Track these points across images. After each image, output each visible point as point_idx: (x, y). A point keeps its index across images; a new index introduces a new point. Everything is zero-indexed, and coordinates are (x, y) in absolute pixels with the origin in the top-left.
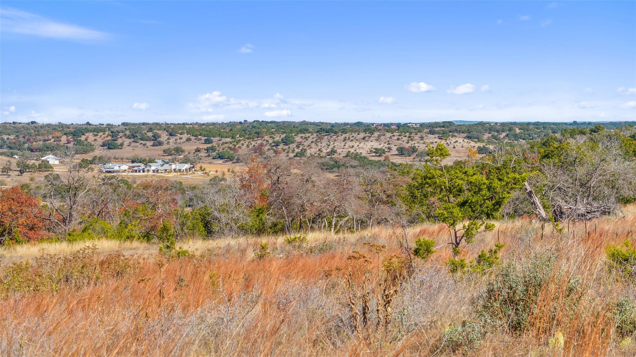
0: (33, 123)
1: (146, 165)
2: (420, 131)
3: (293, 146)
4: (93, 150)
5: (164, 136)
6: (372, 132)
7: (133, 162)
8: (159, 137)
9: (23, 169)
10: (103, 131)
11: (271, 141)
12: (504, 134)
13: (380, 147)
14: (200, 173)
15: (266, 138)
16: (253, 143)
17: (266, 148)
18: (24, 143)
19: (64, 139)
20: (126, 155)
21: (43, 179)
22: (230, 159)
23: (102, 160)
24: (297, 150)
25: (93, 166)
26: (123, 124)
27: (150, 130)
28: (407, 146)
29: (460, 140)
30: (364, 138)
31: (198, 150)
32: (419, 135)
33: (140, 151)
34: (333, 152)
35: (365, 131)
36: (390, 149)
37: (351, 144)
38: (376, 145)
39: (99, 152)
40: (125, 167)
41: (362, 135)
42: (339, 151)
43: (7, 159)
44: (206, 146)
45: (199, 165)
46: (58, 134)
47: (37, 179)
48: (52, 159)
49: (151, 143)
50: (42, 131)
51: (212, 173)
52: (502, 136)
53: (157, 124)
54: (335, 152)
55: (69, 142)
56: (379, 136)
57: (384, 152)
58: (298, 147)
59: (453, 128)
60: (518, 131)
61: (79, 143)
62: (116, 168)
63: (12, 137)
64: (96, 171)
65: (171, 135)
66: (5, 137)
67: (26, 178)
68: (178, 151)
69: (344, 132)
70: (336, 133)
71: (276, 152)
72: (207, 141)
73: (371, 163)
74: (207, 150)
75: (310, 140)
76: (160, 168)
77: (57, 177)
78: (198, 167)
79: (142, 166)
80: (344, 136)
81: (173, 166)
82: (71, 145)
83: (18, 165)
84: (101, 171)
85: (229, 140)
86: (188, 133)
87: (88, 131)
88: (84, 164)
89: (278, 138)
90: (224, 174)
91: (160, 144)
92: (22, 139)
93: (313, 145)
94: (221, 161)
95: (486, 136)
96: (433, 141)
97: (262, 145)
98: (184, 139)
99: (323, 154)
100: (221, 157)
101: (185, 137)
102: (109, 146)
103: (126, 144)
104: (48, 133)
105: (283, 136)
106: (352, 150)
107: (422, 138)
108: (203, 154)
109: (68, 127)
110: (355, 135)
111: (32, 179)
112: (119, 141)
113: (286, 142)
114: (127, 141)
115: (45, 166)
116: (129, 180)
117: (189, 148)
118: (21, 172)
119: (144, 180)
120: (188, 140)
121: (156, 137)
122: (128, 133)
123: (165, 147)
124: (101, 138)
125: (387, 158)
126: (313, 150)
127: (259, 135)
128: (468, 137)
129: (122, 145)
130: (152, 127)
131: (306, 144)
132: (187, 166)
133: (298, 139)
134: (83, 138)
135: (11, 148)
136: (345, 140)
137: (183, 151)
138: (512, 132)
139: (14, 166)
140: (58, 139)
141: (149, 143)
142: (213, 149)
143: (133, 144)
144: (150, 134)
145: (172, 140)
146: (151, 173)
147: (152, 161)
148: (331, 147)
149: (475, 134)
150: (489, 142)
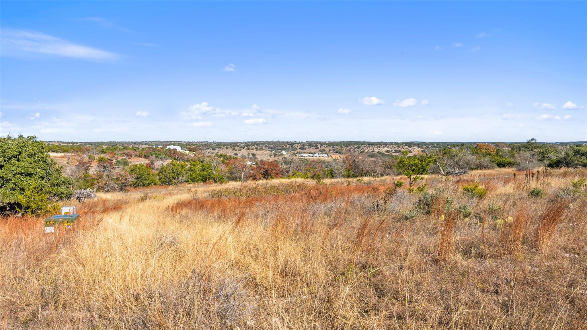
0: (278, 141)
1: (313, 155)
2: (402, 145)
3: (360, 149)
4: (297, 150)
5: (319, 146)
6: (386, 145)
7: (309, 154)
8: (318, 146)
9: (275, 155)
10: (300, 144)
11: (353, 148)
12: (431, 146)
13: (389, 150)
14: (330, 157)
15: (351, 146)
16: (347, 148)
17: (352, 150)
18: (276, 147)
19: (288, 146)
20: (307, 152)
21: (281, 159)
22: (340, 153)
23: (300, 153)
24: (361, 151)
25: (297, 155)
26: (306, 142)
27: (315, 144)
28: (398, 149)
29: (416, 148)
30: (383, 147)
31: (330, 150)
32: (402, 146)
33: (312, 150)
34: (373, 151)
35: (384, 145)
36: (392, 150)
37: (379, 149)
38: (388, 149)
39: (299, 150)
40: (307, 155)
41: (383, 146)
42: (375, 151)
43: (270, 152)
44: (332, 149)
45: (330, 155)
46: (287, 145)
47: (279, 159)
48: (284, 152)
49: (315, 148)
50: (281, 144)
51: (334, 158)
52: (430, 147)
53: (317, 142)
54: (374, 151)
55: (289, 147)
56: (388, 146)
57: (390, 151)
58: (362, 149)
59: (413, 144)
60: (435, 145)
61: (293, 147)
62: (304, 156)
63: (272, 145)
64: (298, 156)
65: (321, 145)
66: (270, 145)
67: (276, 158)
68: (324, 150)
69: (377, 145)
70: (374, 145)
71: (354, 151)
72: (333, 147)
73: (386, 155)
74: (333, 150)
75: (366, 147)
76: (318, 156)
77: (286, 158)
78: (329, 156)
79: (312, 155)
80: (377, 146)
81: (322, 155)
82: (290, 148)
83: (274, 154)
84: (299, 157)
85: (340, 147)
86: (327, 145)
87: (295, 144)
88: (294, 154)
89: (355, 147)
90: (338, 158)
91: (318, 148)
92: (275, 146)
93: (367, 149)
94: (337, 154)
95: (425, 146)
96: (407, 148)
97: (350, 149)
98: (325, 147)
99: (370, 152)
100: (337, 152)
101: (326, 146)
102: (302, 148)
103: (307, 148)
104: (283, 144)
105: (357, 146)
106: (379, 151)
107: (403, 147)
108: (331, 151)
109: (289, 142)
110: (381, 146)
111: (278, 159)
112: (305, 147)
113: (358, 148)
114: (308, 147)
115: (282, 155)
116: (308, 159)
117: (327, 149)
118: (275, 156)
119: (313, 159)
120: (327, 147)
121: (317, 146)
122: (308, 144)
123: (320, 149)
124: (299, 146)
125: (391, 153)
126: (367, 151)
127: (349, 145)
128: (418, 147)
129: (306, 148)
130: (315, 143)
131: (364, 148)
132: (326, 155)
133: (362, 147)
134: (294, 146)
135: (272, 149)
136: (377, 147)
137: (325, 150)
138: (433, 145)
139: (272, 154)
140: (286, 146)
141: (314, 148)
142: (334, 150)
143: (309, 148)
144: (315, 145)
145: (322, 147)
146: (315, 157)
147: (315, 153)
148: (373, 149)
149: (421, 146)
150: (426, 148)
